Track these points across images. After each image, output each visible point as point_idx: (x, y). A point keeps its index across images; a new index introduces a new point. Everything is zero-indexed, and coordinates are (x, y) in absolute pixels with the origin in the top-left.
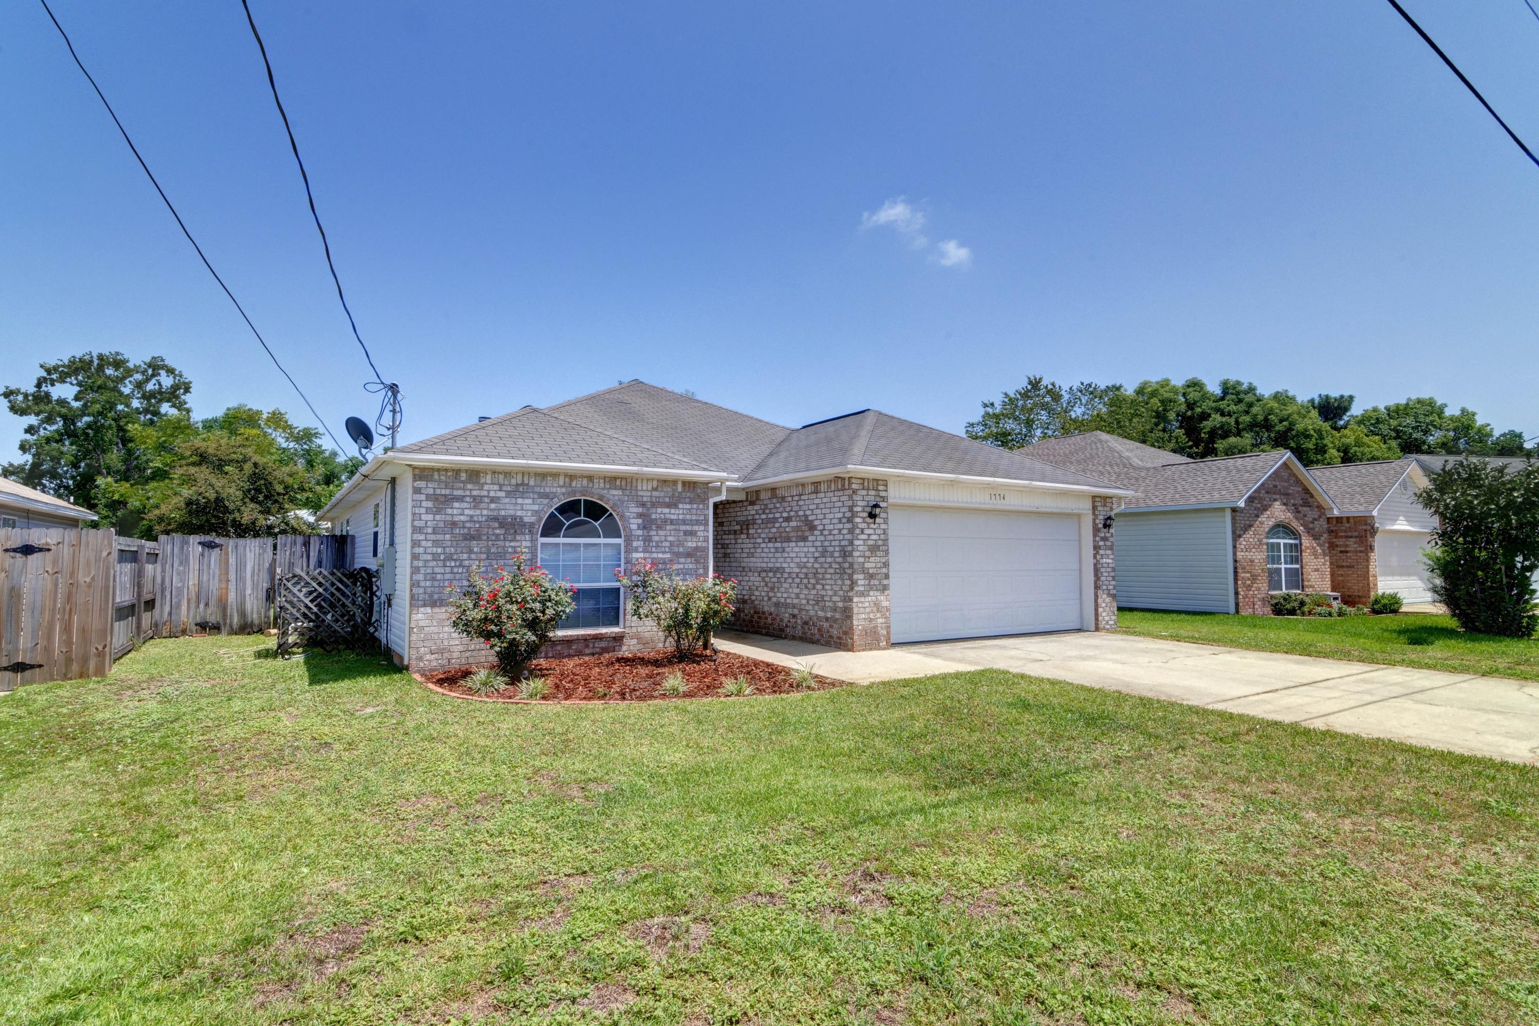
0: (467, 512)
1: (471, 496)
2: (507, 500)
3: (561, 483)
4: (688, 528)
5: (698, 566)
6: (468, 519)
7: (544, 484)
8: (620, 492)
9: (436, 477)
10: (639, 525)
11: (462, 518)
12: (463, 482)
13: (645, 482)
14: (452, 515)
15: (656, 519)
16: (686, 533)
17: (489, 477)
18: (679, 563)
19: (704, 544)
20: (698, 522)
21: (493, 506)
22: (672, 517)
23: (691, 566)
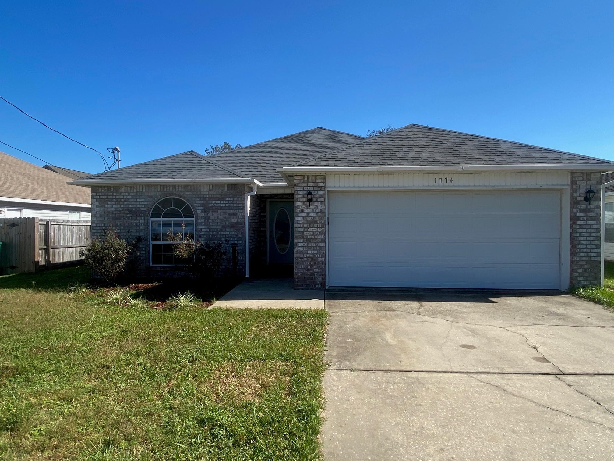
0: (114, 206)
1: (116, 199)
2: (132, 200)
3: (159, 190)
4: (232, 211)
5: (238, 233)
6: (115, 210)
7: (150, 190)
8: (190, 193)
9: (100, 190)
10: (202, 211)
11: (112, 209)
12: (112, 192)
13: (205, 186)
14: (108, 208)
15: (212, 207)
16: (230, 214)
17: (123, 189)
18: (226, 231)
19: (243, 220)
20: (238, 208)
21: (126, 203)
22: (222, 205)
23: (233, 233)
